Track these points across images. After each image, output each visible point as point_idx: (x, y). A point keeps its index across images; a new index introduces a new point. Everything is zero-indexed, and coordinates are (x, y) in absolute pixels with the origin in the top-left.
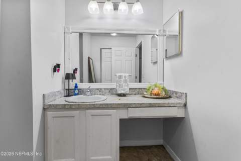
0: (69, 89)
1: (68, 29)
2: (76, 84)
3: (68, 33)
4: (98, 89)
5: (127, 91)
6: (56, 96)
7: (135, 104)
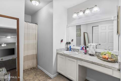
0: (67, 48)
1: (68, 25)
2: (70, 46)
3: (68, 27)
4: (78, 49)
5: (94, 53)
6: (62, 50)
7: (84, 60)
